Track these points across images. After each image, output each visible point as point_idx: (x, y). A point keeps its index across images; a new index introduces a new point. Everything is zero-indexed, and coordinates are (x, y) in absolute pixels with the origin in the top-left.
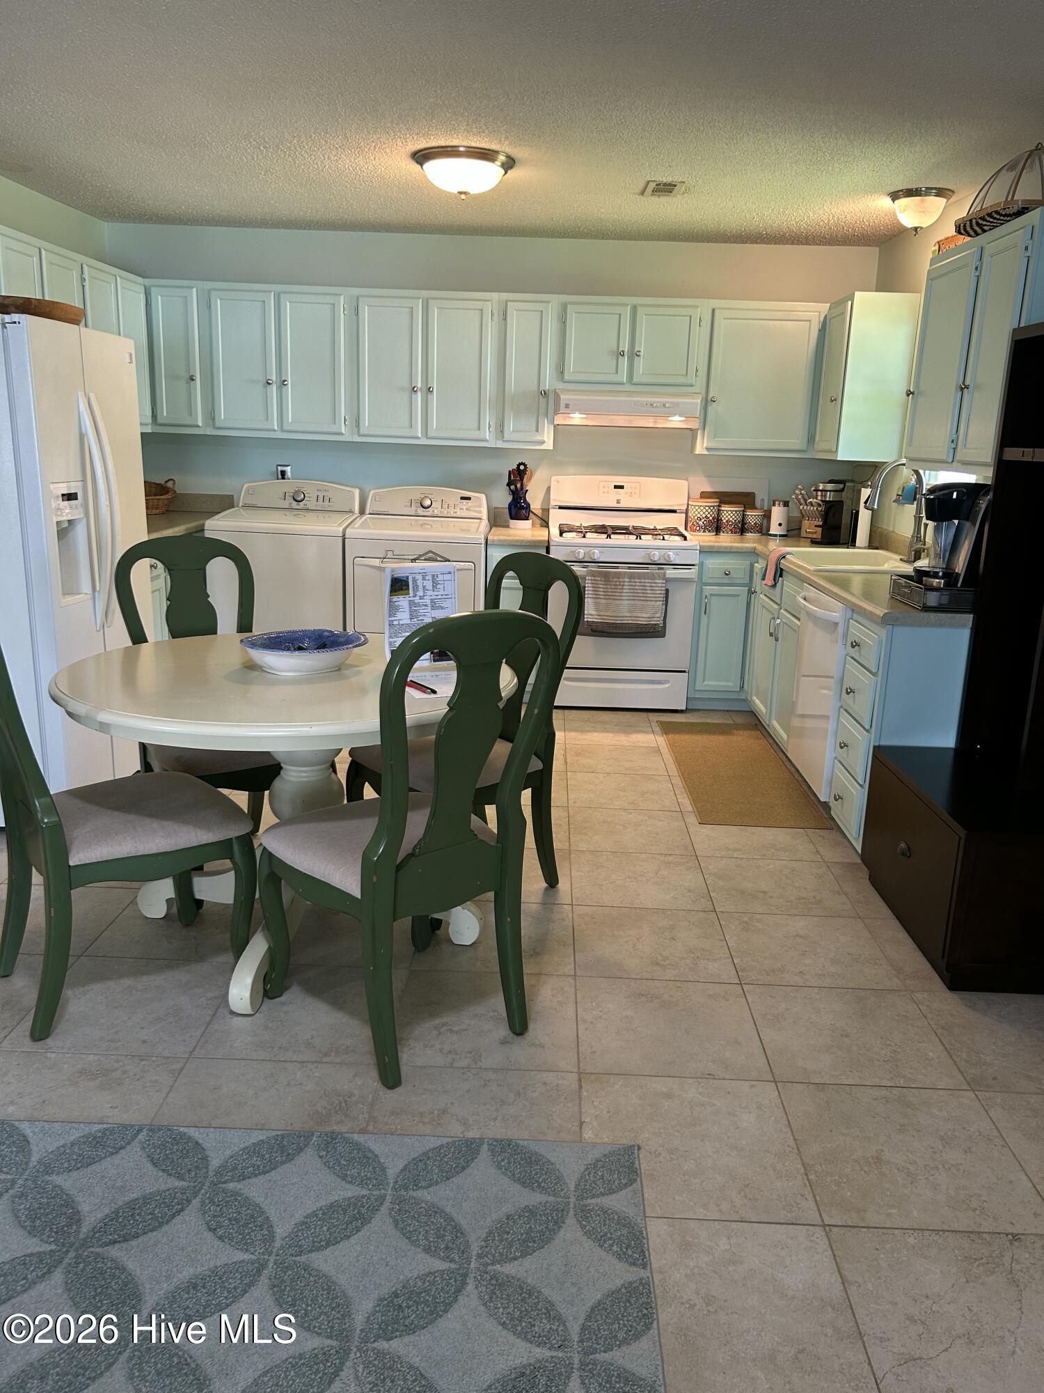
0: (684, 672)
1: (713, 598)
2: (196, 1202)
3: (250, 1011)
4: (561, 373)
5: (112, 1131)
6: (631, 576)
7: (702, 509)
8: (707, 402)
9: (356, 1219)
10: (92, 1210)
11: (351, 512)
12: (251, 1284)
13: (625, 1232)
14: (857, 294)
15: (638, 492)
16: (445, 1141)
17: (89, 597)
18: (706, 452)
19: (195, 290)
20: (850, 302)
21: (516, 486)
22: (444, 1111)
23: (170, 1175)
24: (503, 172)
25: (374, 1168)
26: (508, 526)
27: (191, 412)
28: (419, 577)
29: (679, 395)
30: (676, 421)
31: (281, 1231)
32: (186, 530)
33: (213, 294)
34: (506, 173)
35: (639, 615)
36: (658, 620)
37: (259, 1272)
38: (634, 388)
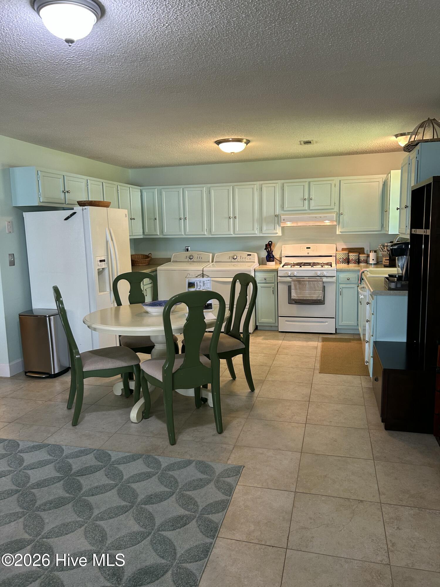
0: (334, 318)
1: (343, 289)
2: (104, 469)
3: (136, 421)
4: (282, 207)
5: (87, 450)
6: (309, 281)
7: (342, 255)
8: (339, 214)
9: (148, 477)
10: (75, 467)
11: (209, 262)
12: (113, 489)
13: (228, 487)
14: (392, 171)
15: (316, 249)
16: (182, 460)
17: (109, 292)
18: (340, 233)
19: (156, 189)
20: (390, 174)
21: (268, 250)
22: (186, 452)
23: (99, 461)
24: (246, 145)
25: (158, 465)
26: (266, 264)
27: (155, 230)
28: (198, 282)
29: (327, 213)
30: (327, 223)
31: (125, 477)
32: (151, 270)
33: (162, 190)
34: (247, 145)
35: (313, 296)
36: (320, 297)
37: (116, 486)
38: (311, 212)
